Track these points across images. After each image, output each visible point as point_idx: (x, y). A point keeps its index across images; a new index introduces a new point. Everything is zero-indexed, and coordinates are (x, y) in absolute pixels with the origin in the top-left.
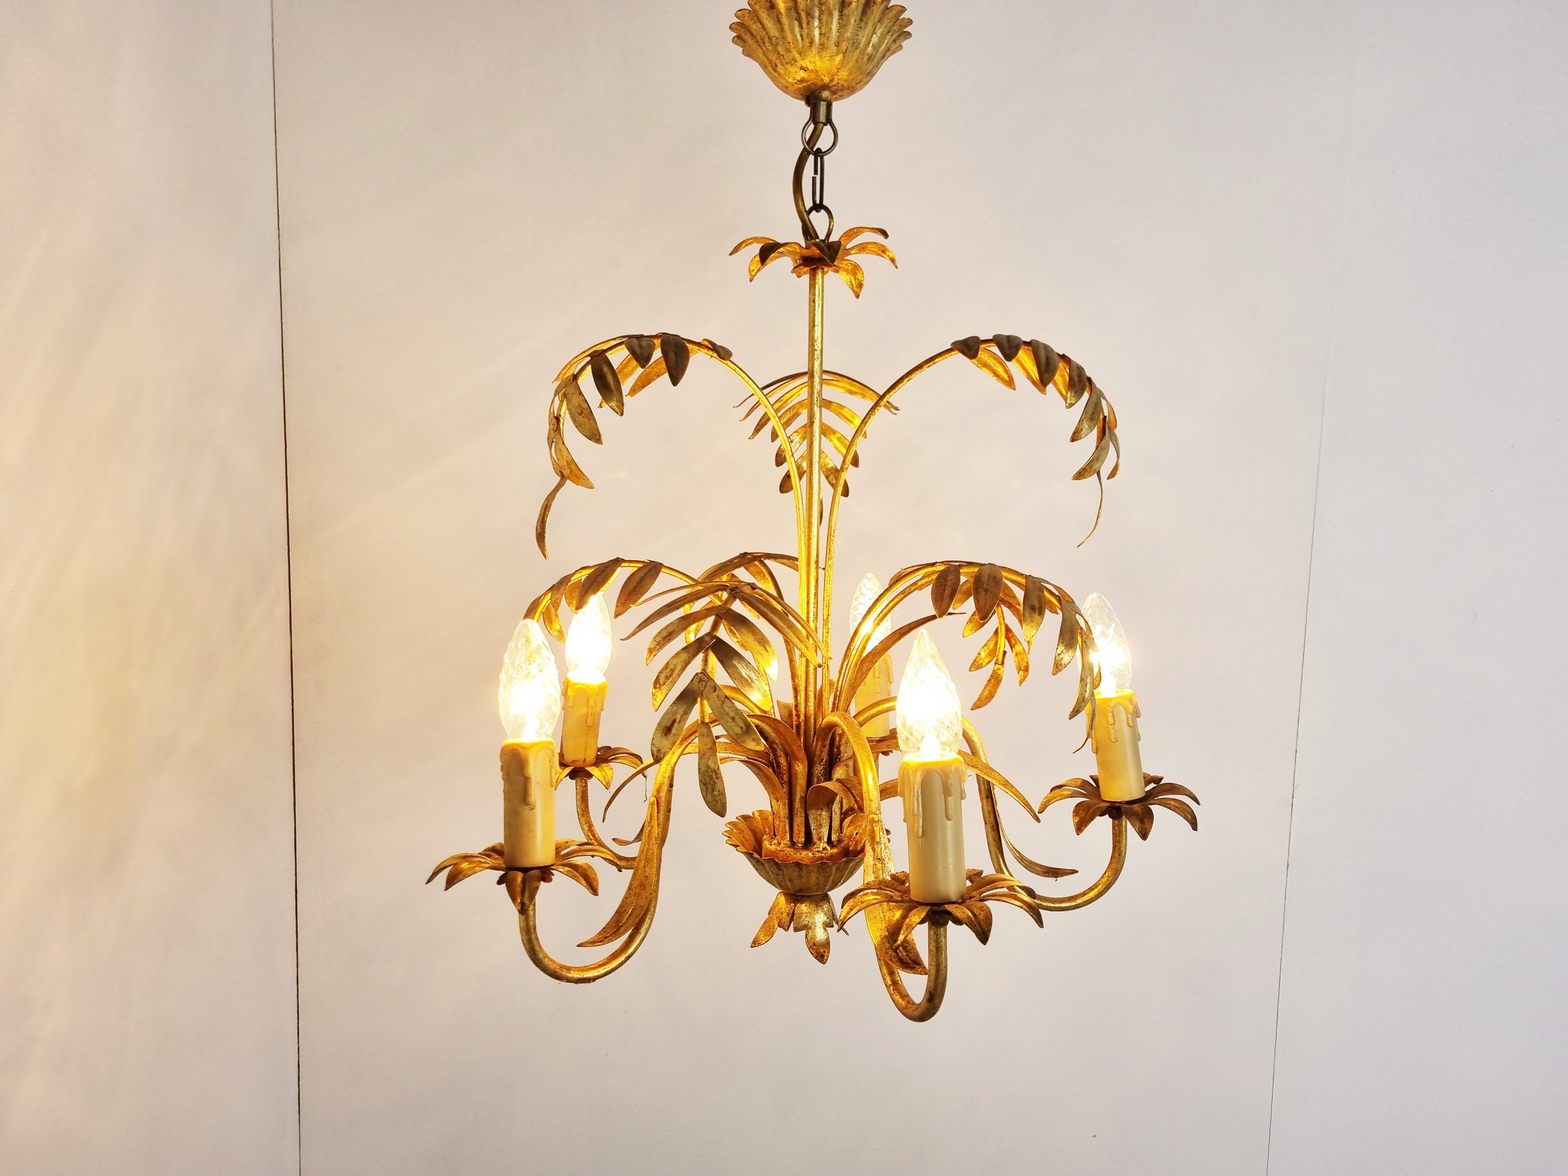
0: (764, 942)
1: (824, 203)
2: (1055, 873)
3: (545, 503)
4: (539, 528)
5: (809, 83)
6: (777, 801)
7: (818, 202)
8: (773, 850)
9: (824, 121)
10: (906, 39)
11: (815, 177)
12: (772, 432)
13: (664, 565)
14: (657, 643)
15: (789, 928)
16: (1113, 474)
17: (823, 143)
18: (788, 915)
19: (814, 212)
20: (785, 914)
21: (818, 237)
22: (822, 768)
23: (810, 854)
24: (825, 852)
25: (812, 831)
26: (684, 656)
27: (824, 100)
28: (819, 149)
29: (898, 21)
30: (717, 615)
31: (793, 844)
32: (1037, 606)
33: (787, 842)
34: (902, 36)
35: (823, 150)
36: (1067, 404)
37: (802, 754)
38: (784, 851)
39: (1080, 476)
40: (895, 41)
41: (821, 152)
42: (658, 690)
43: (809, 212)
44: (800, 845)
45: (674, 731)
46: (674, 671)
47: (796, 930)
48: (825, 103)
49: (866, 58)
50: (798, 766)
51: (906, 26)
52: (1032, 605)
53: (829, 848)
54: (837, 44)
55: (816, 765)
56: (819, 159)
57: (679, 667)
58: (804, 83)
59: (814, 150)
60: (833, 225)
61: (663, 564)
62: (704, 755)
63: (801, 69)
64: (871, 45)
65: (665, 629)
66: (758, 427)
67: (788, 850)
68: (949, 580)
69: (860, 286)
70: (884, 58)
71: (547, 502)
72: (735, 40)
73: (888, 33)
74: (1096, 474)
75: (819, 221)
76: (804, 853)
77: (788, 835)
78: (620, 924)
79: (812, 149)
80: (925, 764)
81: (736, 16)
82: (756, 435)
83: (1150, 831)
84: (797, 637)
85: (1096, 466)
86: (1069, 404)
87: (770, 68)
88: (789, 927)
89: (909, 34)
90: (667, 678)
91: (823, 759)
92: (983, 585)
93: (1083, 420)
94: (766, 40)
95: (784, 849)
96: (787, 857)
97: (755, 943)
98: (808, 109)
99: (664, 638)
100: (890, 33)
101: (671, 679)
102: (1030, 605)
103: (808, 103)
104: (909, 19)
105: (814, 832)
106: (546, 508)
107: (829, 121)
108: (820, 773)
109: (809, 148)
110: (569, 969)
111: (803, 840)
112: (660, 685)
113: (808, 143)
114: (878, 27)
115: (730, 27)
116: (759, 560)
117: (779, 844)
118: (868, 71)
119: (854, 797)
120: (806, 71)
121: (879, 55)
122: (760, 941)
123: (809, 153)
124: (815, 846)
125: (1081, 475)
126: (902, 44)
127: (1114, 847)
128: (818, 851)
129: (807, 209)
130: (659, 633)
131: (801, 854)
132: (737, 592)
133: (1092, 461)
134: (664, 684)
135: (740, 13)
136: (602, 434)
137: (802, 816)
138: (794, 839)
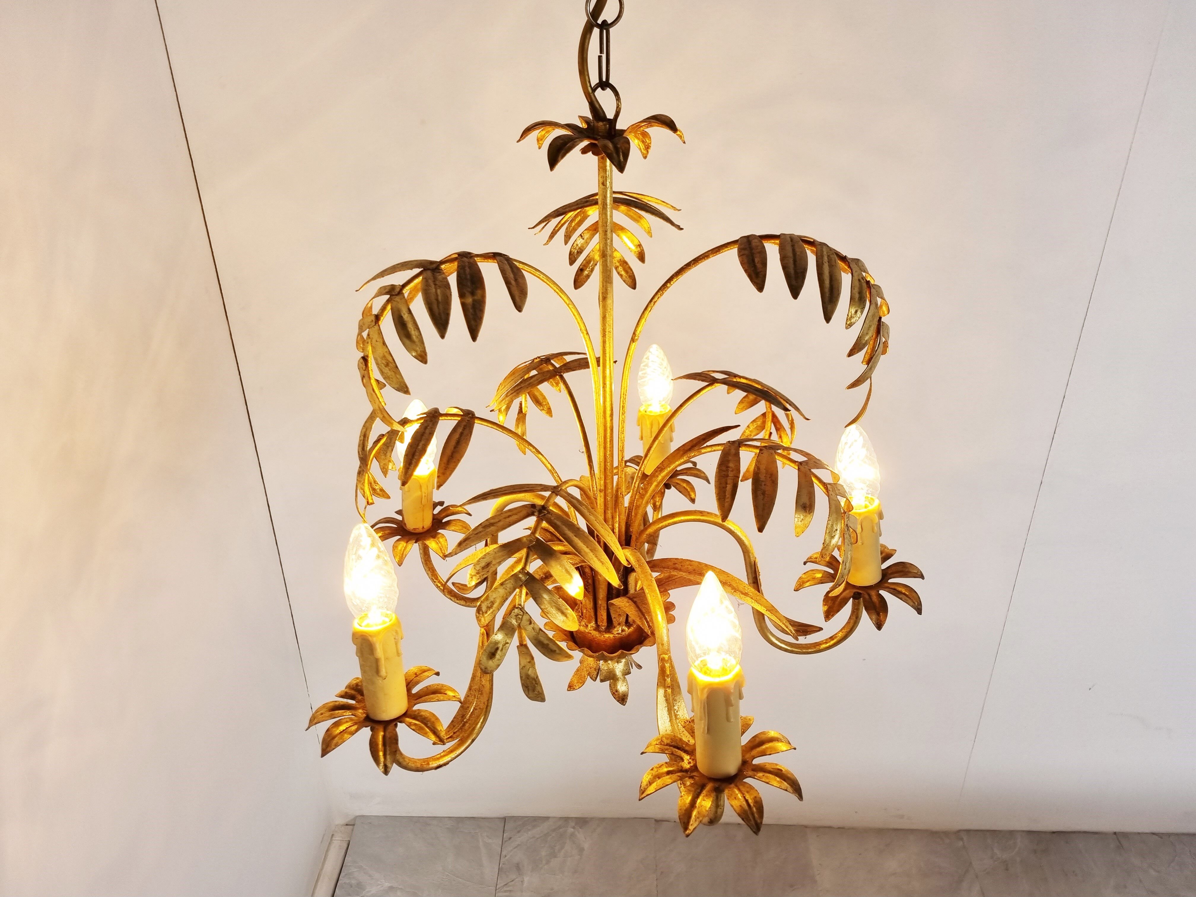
0: (577, 687)
1: (611, 82)
7: (604, 79)
8: (582, 631)
11: (602, 56)
12: (565, 235)
17: (609, 14)
18: (595, 670)
19: (600, 88)
20: (593, 669)
21: (605, 119)
23: (611, 636)
24: (623, 633)
25: (613, 619)
26: (502, 591)
28: (604, 22)
30: (529, 548)
31: (597, 628)
32: (808, 504)
33: (593, 625)
35: (609, 22)
36: (847, 325)
38: (590, 633)
39: (853, 386)
41: (606, 24)
42: (481, 615)
43: (595, 92)
44: (603, 628)
45: (497, 656)
46: (494, 604)
47: (602, 681)
52: (803, 504)
53: (626, 629)
56: (605, 31)
57: (498, 602)
59: (599, 22)
60: (620, 110)
61: (476, 414)
62: (524, 667)
66: (552, 235)
67: (595, 634)
68: (731, 465)
69: (647, 148)
71: (364, 430)
75: (605, 98)
76: (607, 636)
77: (594, 620)
78: (465, 720)
79: (596, 21)
80: (711, 684)
82: (550, 241)
83: (884, 623)
84: (599, 560)
86: (849, 325)
88: (596, 678)
90: (489, 608)
92: (761, 485)
93: (860, 335)
95: (591, 632)
96: (594, 638)
97: (571, 687)
101: (491, 610)
102: (802, 503)
105: (614, 620)
110: (427, 761)
111: (606, 625)
112: (483, 613)
113: (592, 13)
116: (559, 375)
117: (587, 626)
119: (647, 622)
122: (575, 687)
123: (593, 26)
124: (616, 629)
128: (618, 634)
129: (594, 88)
131: (604, 637)
132: (545, 515)
133: (863, 374)
134: (486, 612)
136: (409, 387)
137: (604, 609)
138: (598, 623)
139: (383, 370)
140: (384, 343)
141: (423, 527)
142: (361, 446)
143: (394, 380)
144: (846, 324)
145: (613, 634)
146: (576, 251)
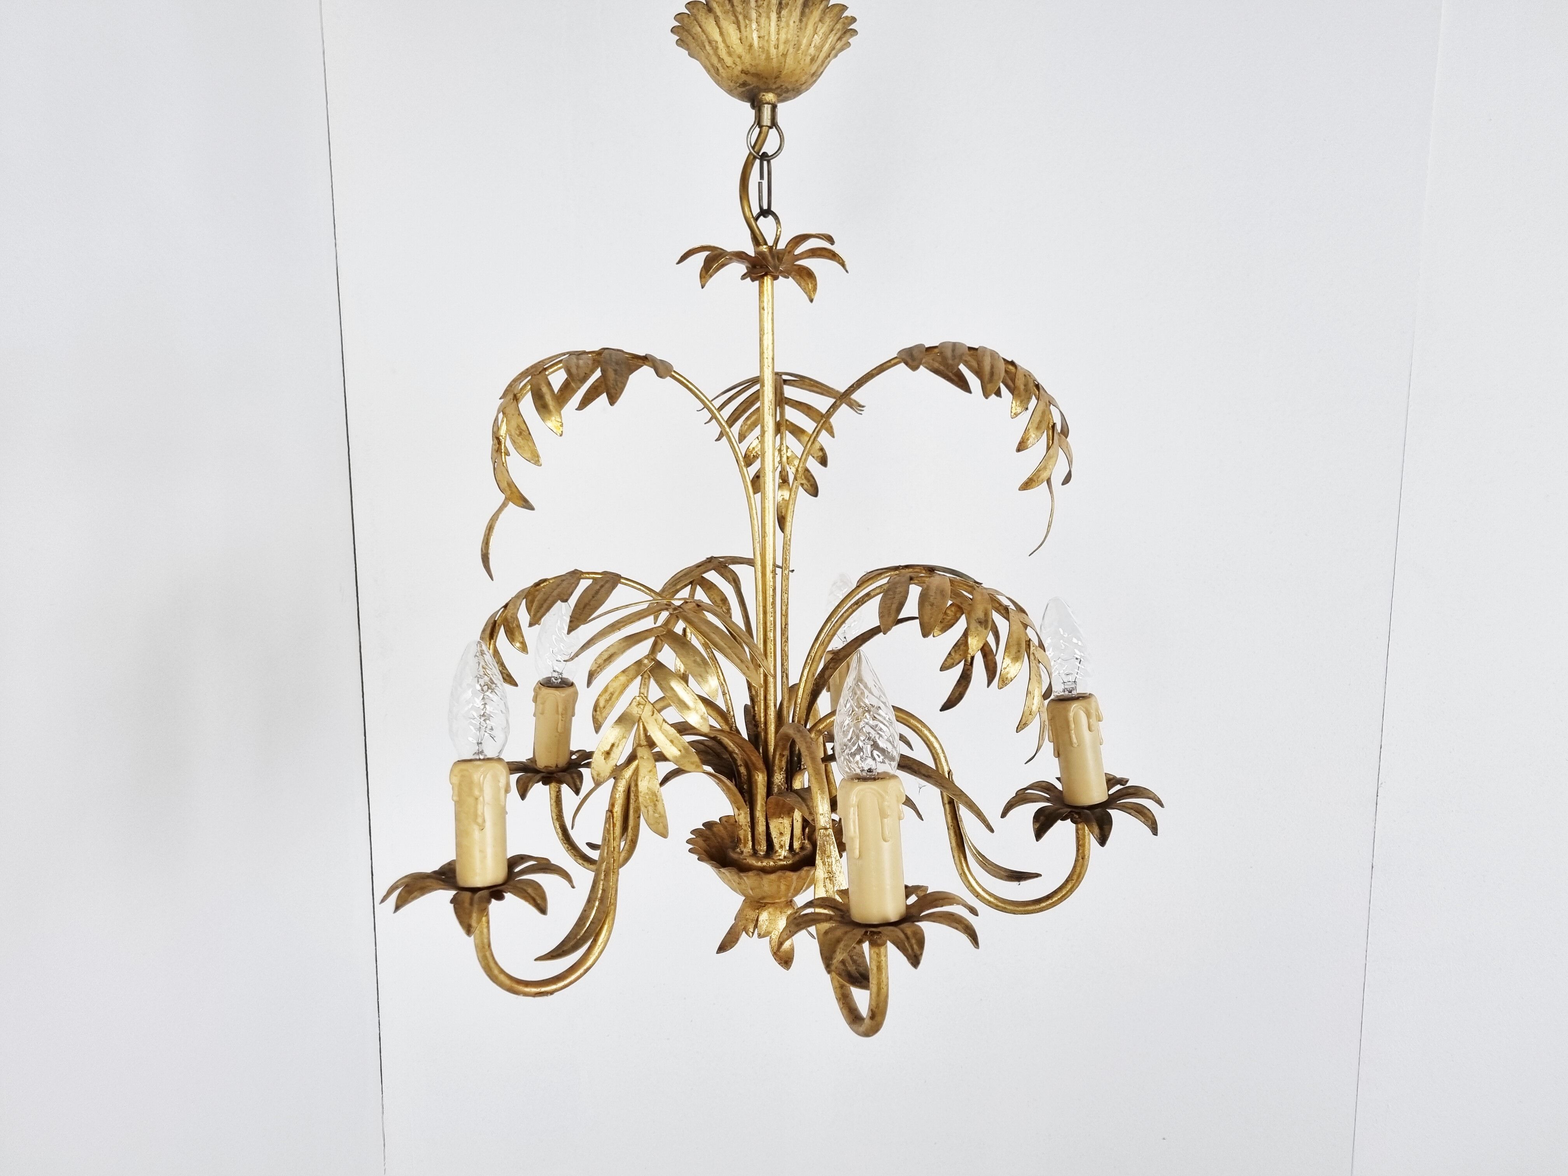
0: (729, 947)
1: (773, 209)
2: (1018, 876)
3: (490, 524)
4: (484, 550)
5: (751, 86)
6: (739, 810)
7: (765, 208)
8: (736, 858)
9: (769, 124)
10: (852, 36)
11: (762, 182)
13: (622, 576)
14: (598, 665)
15: (753, 935)
16: (1067, 479)
17: (769, 147)
18: (752, 921)
19: (762, 217)
20: (749, 921)
21: (766, 244)
22: (782, 777)
25: (773, 839)
26: (623, 679)
27: (768, 103)
28: (765, 154)
29: (842, 20)
30: (658, 637)
31: (755, 853)
33: (750, 850)
34: (848, 35)
35: (770, 154)
36: (1013, 414)
37: (760, 764)
40: (840, 39)
41: (768, 156)
42: (598, 713)
43: (756, 219)
44: (762, 853)
46: (613, 695)
47: (760, 936)
48: (770, 106)
49: (808, 59)
50: (758, 776)
51: (851, 24)
53: (790, 855)
54: (776, 46)
55: (776, 774)
56: (765, 163)
57: (618, 690)
58: (747, 86)
59: (760, 154)
60: (781, 231)
61: (620, 576)
62: (644, 777)
63: (742, 73)
64: (813, 45)
65: (606, 651)
67: (750, 858)
68: (898, 592)
69: (814, 290)
70: (829, 57)
72: (679, 43)
73: (831, 32)
74: (1045, 482)
75: (766, 226)
76: (766, 861)
77: (750, 843)
78: (578, 937)
79: (758, 153)
81: (676, 21)
83: (1108, 837)
85: (1045, 475)
87: (712, 71)
88: (753, 933)
89: (855, 32)
90: (605, 703)
91: (783, 768)
92: (930, 599)
93: (1029, 429)
94: (707, 44)
95: (747, 857)
96: (749, 865)
97: (721, 949)
98: (752, 113)
99: (605, 660)
100: (834, 32)
101: (610, 703)
103: (753, 106)
104: (851, 16)
105: (775, 841)
106: (490, 529)
107: (774, 124)
108: (780, 782)
109: (754, 151)
110: (526, 983)
111: (765, 848)
112: (600, 709)
113: (753, 148)
114: (819, 27)
115: (672, 31)
116: (723, 566)
117: (742, 852)
118: (812, 72)
119: (809, 809)
120: (747, 74)
121: (823, 55)
122: (726, 947)
123: (755, 158)
124: (777, 854)
125: (1027, 485)
126: (849, 41)
127: (1078, 850)
128: (780, 860)
129: (755, 215)
130: (601, 654)
131: (762, 862)
133: (1039, 471)
134: (604, 707)
135: (679, 17)
136: (540, 456)
137: (763, 825)
138: (756, 847)
139: (516, 441)
140: (520, 414)
141: (557, 766)
142: (485, 541)
143: (526, 448)
144: (1011, 412)
145: (773, 859)
146: (752, 455)
